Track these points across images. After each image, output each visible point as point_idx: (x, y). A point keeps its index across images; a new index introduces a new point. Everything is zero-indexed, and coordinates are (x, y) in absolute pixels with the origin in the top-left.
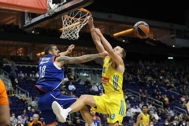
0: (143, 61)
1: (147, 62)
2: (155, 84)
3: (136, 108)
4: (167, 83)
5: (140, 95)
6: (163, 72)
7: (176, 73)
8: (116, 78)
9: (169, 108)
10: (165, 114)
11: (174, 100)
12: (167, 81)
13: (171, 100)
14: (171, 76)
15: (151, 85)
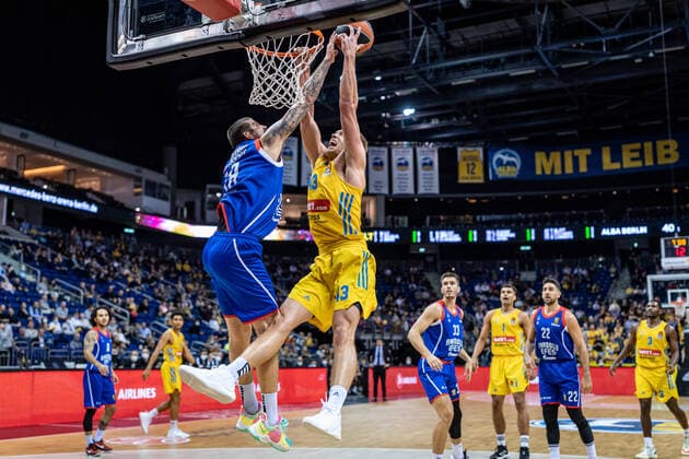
0: (79, 230)
1: (86, 232)
2: (106, 276)
3: (80, 318)
4: (127, 276)
5: (82, 293)
6: (117, 254)
7: (141, 259)
8: (346, 200)
9: (144, 324)
10: (135, 334)
11: (147, 308)
12: (126, 271)
13: (141, 308)
14: (133, 263)
15: (98, 276)
